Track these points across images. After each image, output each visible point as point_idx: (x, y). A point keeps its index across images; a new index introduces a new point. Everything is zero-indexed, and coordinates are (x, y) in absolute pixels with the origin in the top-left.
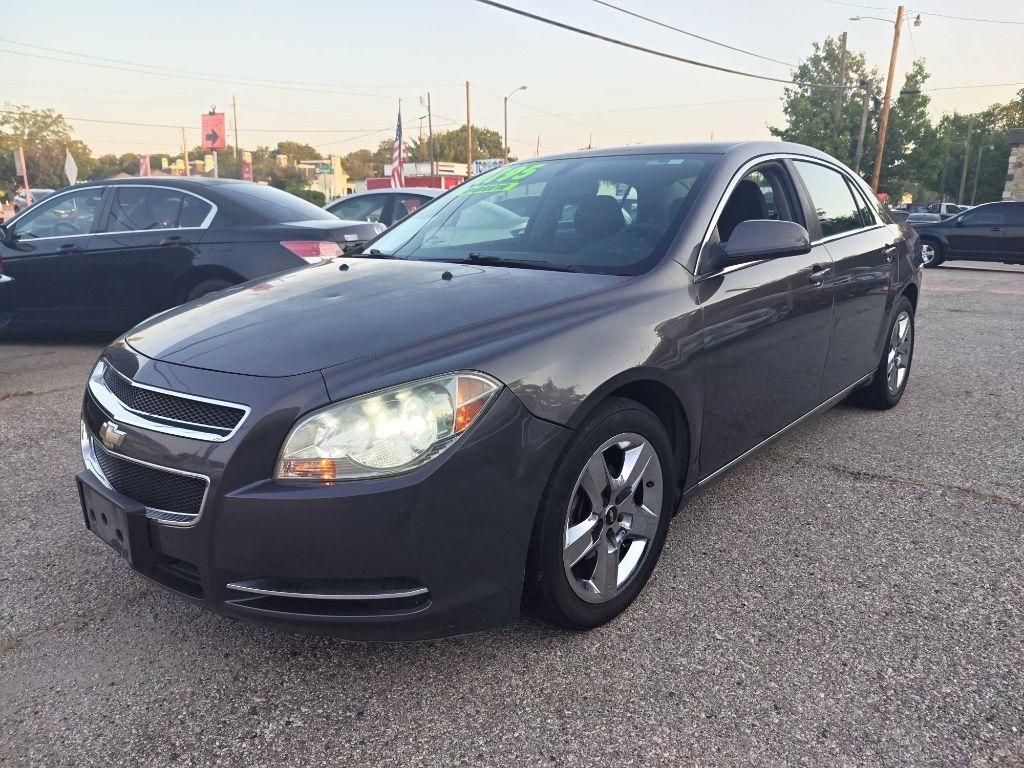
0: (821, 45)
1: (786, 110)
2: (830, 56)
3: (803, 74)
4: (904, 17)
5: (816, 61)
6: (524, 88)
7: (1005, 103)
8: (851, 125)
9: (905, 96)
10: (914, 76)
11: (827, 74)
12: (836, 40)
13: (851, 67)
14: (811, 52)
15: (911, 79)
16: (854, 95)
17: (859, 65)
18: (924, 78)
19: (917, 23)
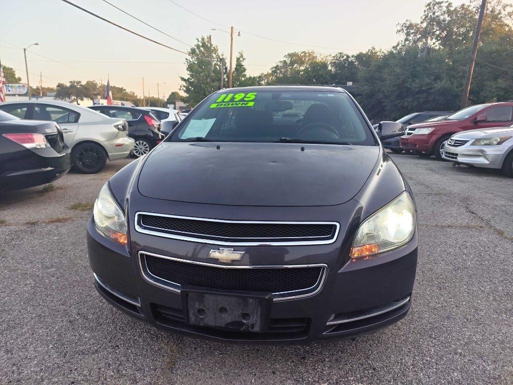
0: (200, 40)
1: (187, 69)
2: (204, 45)
3: (193, 52)
4: (234, 32)
5: (198, 46)
6: (37, 44)
7: (265, 73)
8: (217, 78)
9: (237, 67)
10: (239, 58)
11: (203, 53)
12: (206, 38)
13: (213, 52)
14: (196, 42)
15: (238, 59)
16: (215, 64)
17: (215, 50)
18: (244, 59)
19: (239, 35)
